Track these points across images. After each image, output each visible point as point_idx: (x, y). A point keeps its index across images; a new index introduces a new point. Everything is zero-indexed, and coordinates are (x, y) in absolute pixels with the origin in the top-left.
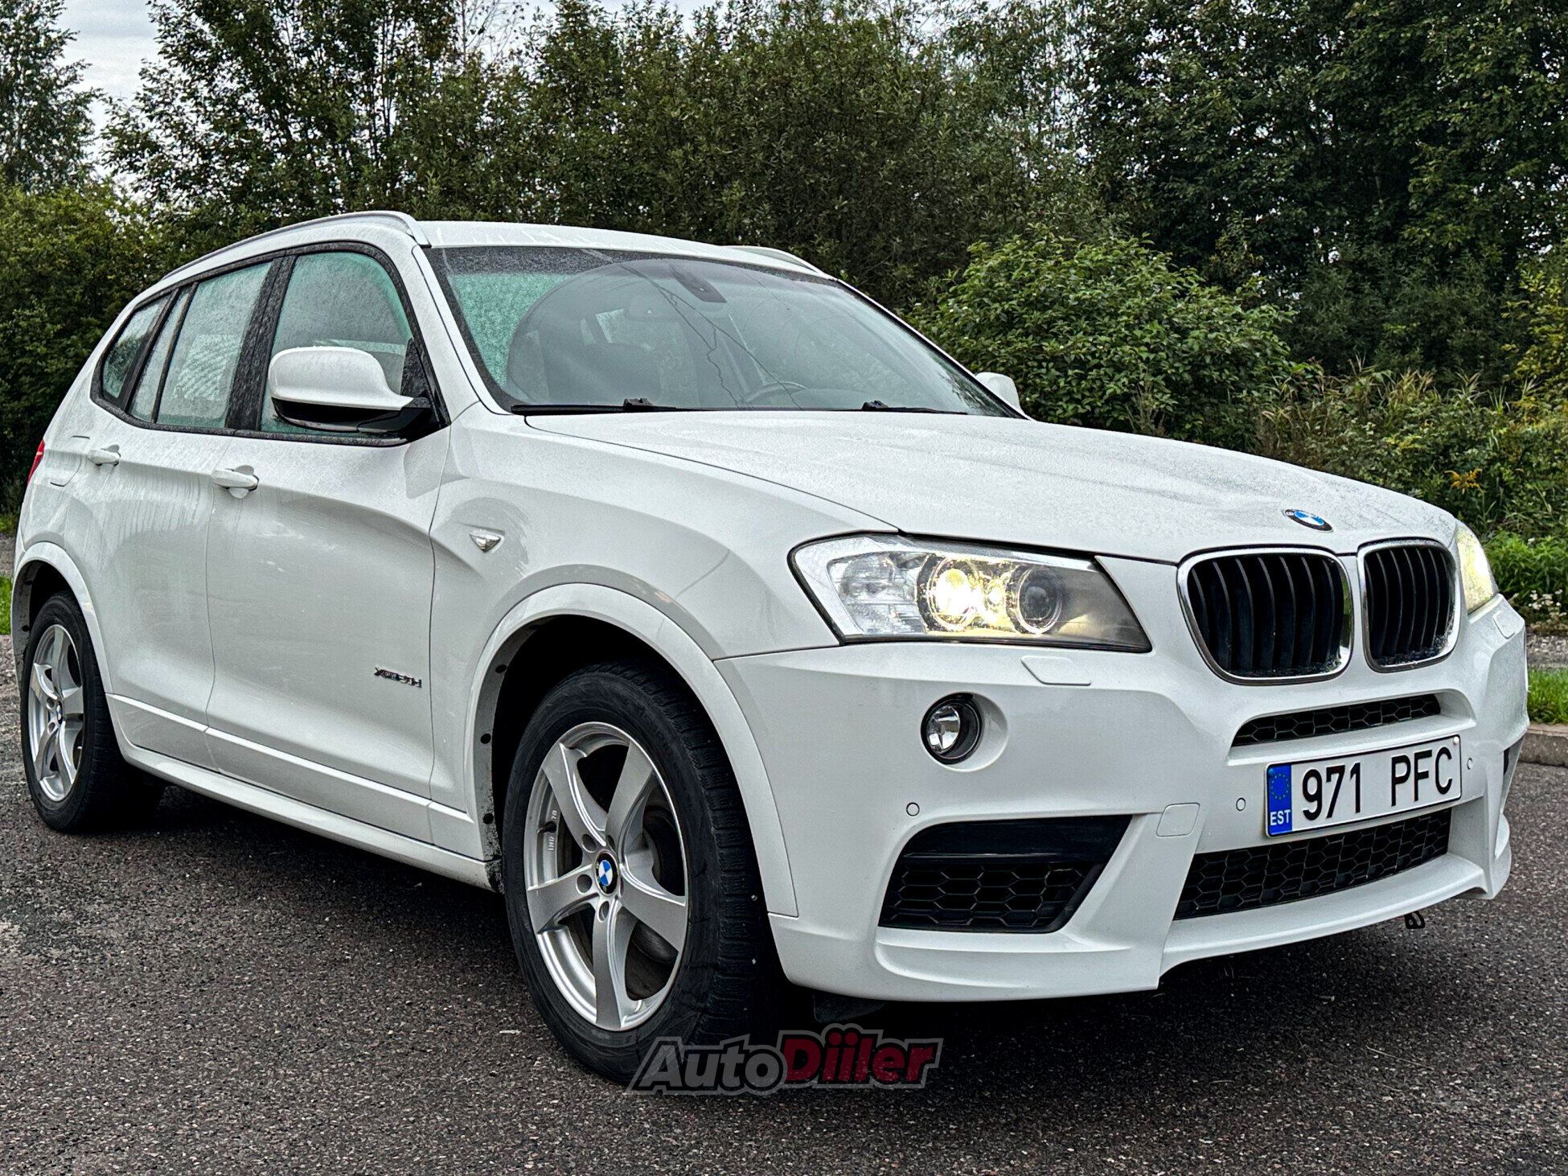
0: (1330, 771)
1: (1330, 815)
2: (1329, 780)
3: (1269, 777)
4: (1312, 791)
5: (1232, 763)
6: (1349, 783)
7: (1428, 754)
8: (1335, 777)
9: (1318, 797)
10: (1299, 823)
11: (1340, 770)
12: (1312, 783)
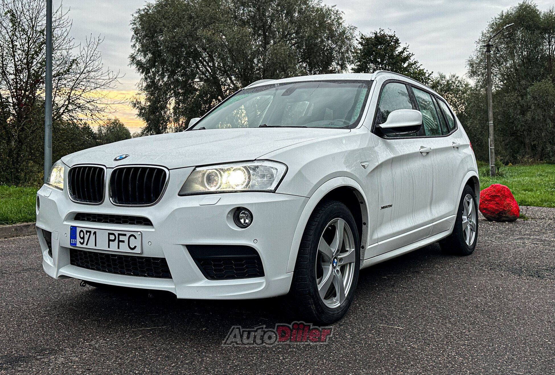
0: (87, 232)
1: (87, 244)
2: (86, 234)
3: (71, 229)
4: (82, 236)
5: (65, 223)
6: (92, 237)
7: (125, 235)
8: (88, 234)
9: (83, 238)
10: (78, 245)
11: (90, 232)
12: (82, 233)
